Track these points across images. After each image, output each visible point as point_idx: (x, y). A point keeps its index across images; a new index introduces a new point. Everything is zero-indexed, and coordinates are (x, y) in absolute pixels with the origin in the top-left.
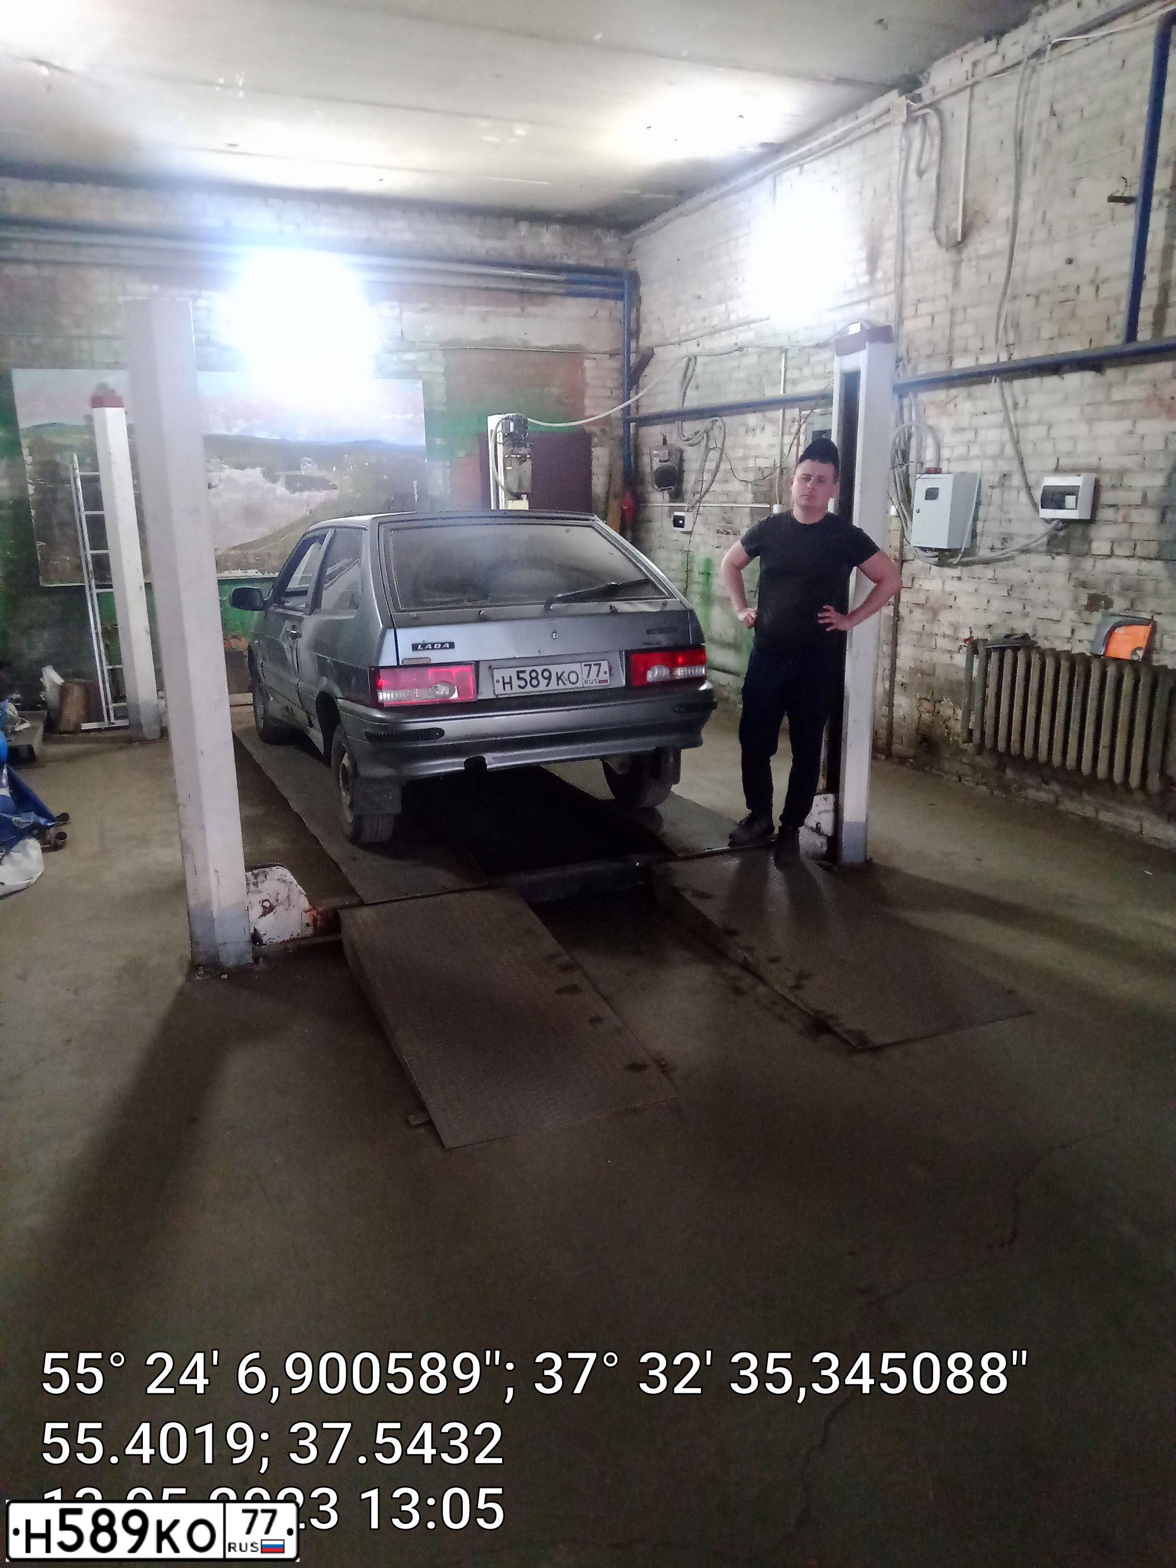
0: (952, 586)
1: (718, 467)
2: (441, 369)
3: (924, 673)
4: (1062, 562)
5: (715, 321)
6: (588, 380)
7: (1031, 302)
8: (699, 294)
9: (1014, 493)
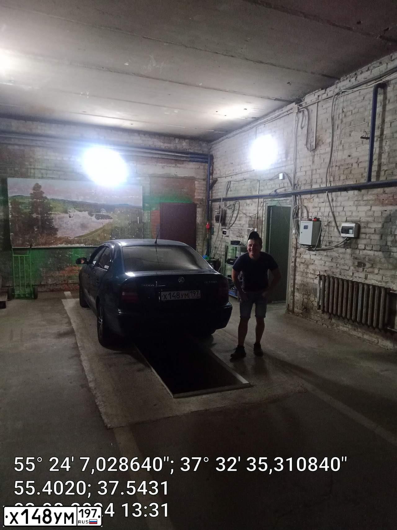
0: (313, 257)
1: (237, 217)
2: (149, 182)
3: (304, 285)
4: (349, 251)
5: (237, 171)
6: (196, 187)
7: (337, 168)
8: (232, 162)
9: (333, 228)
